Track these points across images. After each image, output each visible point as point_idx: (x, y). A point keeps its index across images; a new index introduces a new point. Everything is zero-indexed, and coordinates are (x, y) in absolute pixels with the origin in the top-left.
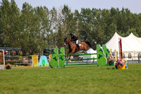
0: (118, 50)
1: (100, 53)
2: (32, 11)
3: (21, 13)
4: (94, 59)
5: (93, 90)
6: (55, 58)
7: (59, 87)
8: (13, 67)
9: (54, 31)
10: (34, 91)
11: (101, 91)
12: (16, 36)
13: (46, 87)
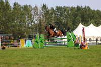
0: (82, 36)
1: (69, 38)
2: (20, 8)
3: (12, 9)
4: (65, 42)
5: (64, 64)
6: (37, 42)
7: (39, 62)
8: (7, 48)
9: (36, 22)
10: (22, 65)
11: (70, 65)
12: (9, 26)
13: (30, 62)
